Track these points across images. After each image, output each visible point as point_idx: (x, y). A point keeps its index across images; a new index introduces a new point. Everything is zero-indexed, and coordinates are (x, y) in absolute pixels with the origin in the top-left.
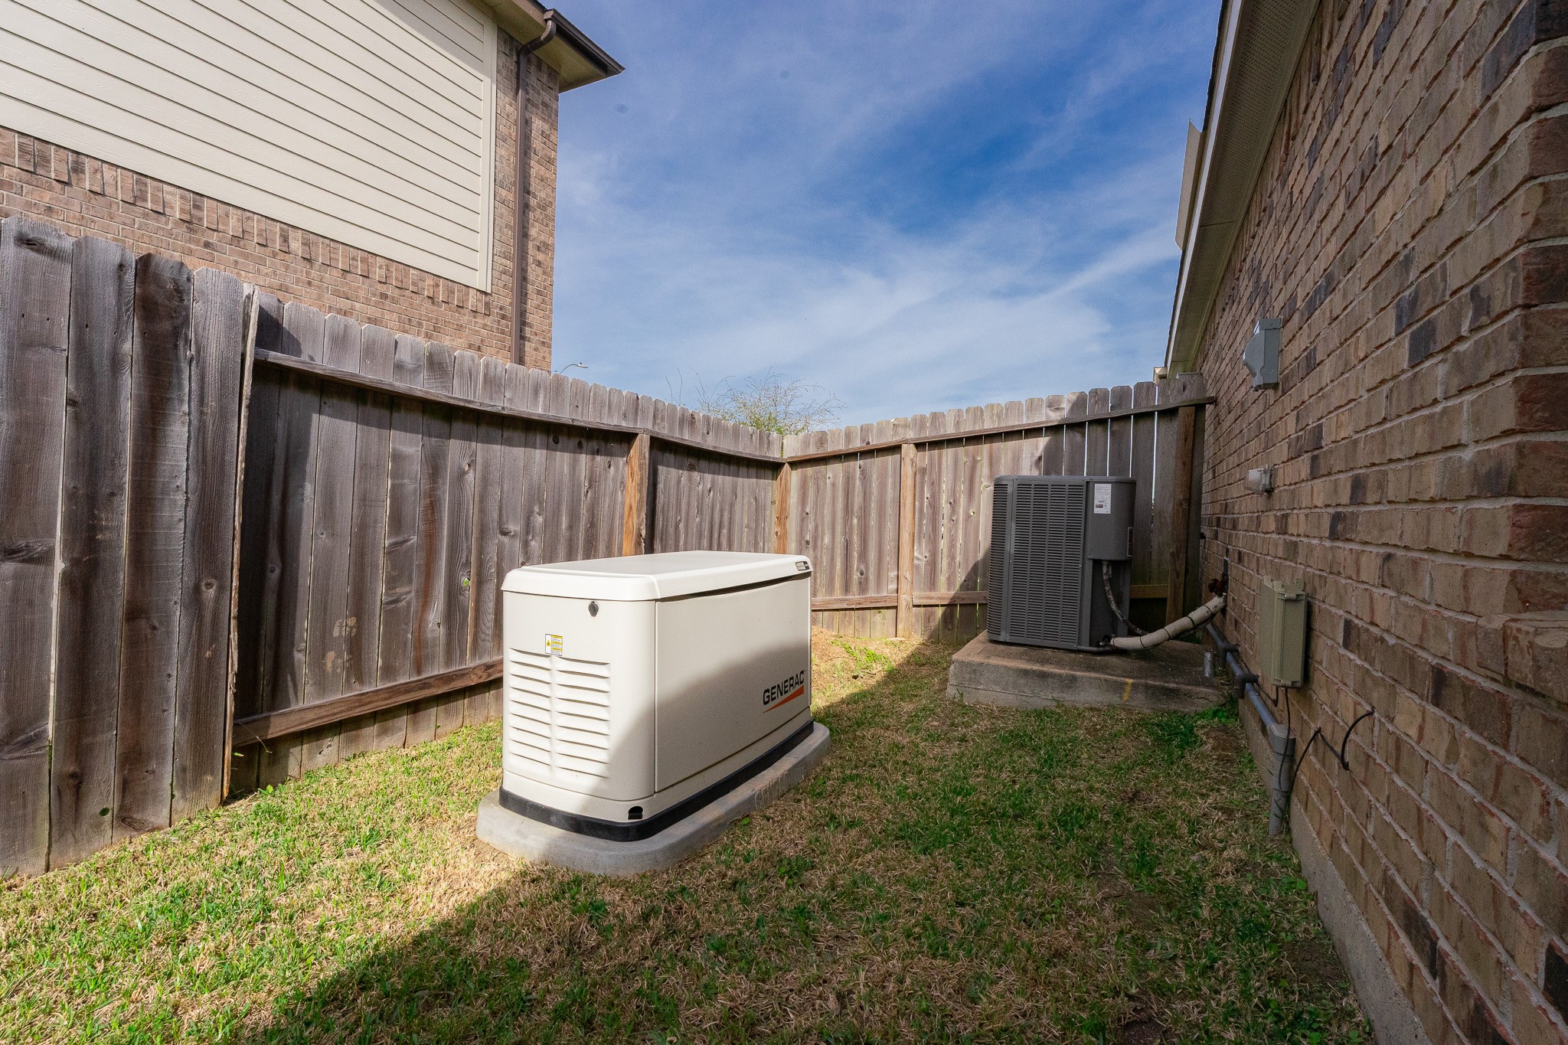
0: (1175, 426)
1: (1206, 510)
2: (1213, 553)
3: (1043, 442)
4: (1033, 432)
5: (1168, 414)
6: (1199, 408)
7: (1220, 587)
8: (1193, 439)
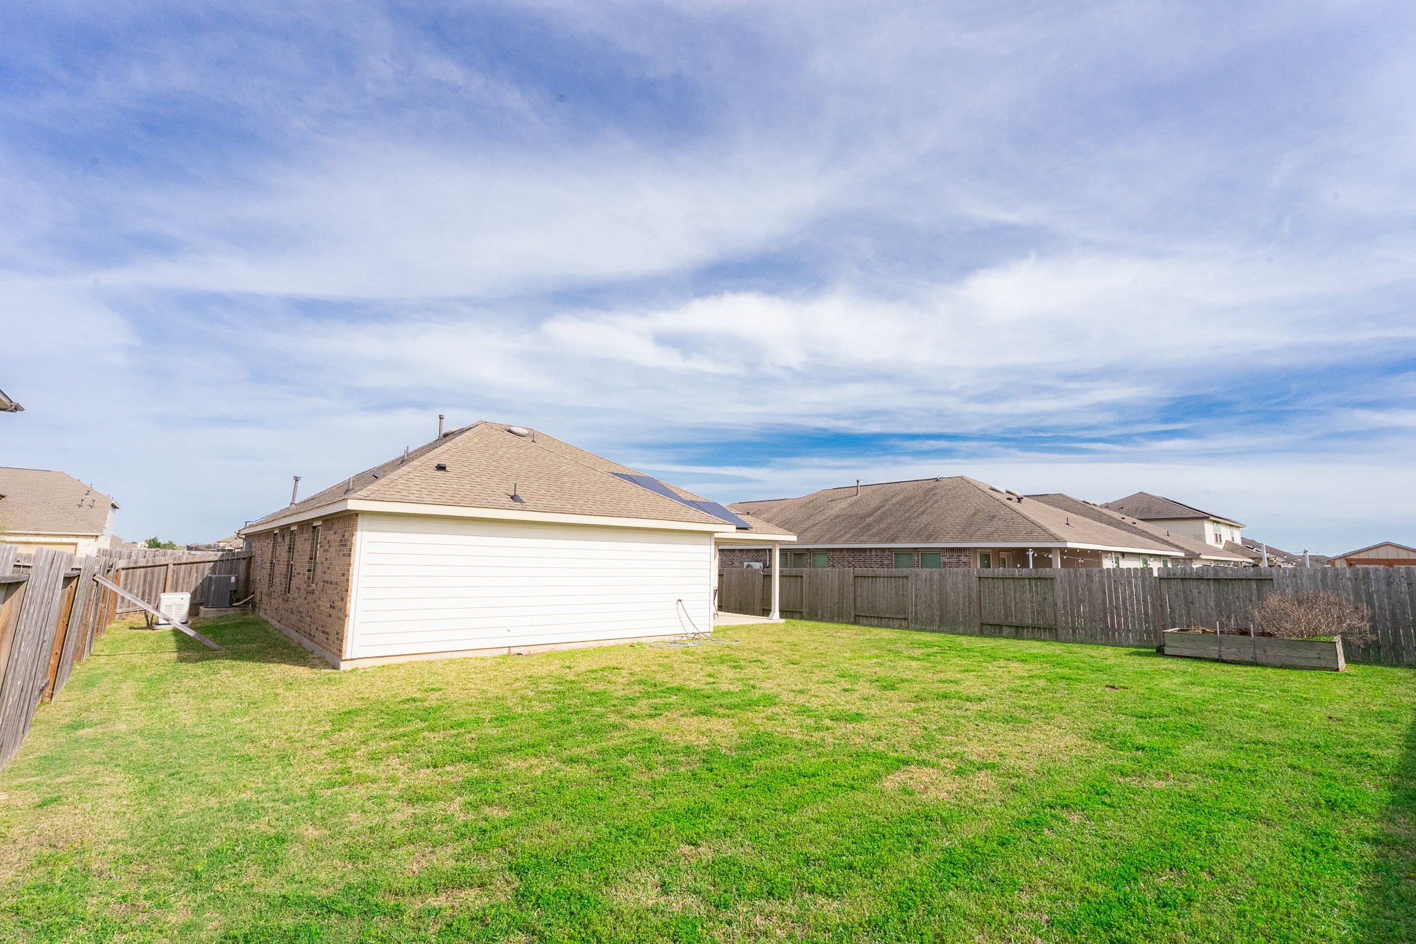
0: (245, 561)
1: (251, 579)
2: (252, 588)
3: (212, 564)
4: (211, 561)
5: (244, 559)
6: (251, 558)
7: (253, 593)
8: (249, 563)
